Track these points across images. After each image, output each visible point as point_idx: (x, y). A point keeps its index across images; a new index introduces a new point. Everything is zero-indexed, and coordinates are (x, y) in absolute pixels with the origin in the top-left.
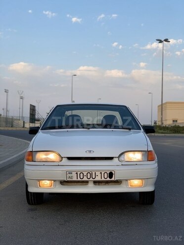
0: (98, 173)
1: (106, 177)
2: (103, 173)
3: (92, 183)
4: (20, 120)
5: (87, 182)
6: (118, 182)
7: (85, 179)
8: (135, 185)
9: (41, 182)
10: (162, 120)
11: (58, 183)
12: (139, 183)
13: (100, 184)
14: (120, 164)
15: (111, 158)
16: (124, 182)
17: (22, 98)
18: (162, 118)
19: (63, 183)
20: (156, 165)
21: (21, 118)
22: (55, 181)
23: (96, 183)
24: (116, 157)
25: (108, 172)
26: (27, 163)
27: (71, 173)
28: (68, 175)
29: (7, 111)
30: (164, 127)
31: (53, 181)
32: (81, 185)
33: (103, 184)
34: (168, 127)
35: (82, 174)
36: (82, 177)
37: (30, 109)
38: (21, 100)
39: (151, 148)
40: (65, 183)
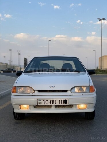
0: (57, 101)
1: (62, 103)
2: (61, 100)
3: (54, 107)
4: (18, 67)
5: (51, 106)
6: (71, 106)
7: (49, 104)
8: (82, 108)
9: (21, 106)
10: (101, 66)
11: (32, 107)
12: (84, 107)
13: (59, 107)
14: (72, 94)
15: (66, 91)
16: (74, 106)
17: (19, 54)
18: (101, 65)
19: (35, 107)
20: (95, 95)
21: (19, 66)
22: (30, 105)
23: (57, 106)
24: (69, 90)
25: (64, 100)
26: (12, 94)
27: (40, 101)
28: (39, 102)
29: (11, 62)
30: (102, 70)
31: (29, 106)
32: (47, 108)
33: (61, 107)
34: (105, 70)
35: (47, 101)
36: (47, 103)
37: (24, 60)
38: (19, 55)
39: (92, 84)
40: (37, 107)
